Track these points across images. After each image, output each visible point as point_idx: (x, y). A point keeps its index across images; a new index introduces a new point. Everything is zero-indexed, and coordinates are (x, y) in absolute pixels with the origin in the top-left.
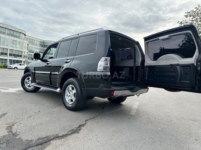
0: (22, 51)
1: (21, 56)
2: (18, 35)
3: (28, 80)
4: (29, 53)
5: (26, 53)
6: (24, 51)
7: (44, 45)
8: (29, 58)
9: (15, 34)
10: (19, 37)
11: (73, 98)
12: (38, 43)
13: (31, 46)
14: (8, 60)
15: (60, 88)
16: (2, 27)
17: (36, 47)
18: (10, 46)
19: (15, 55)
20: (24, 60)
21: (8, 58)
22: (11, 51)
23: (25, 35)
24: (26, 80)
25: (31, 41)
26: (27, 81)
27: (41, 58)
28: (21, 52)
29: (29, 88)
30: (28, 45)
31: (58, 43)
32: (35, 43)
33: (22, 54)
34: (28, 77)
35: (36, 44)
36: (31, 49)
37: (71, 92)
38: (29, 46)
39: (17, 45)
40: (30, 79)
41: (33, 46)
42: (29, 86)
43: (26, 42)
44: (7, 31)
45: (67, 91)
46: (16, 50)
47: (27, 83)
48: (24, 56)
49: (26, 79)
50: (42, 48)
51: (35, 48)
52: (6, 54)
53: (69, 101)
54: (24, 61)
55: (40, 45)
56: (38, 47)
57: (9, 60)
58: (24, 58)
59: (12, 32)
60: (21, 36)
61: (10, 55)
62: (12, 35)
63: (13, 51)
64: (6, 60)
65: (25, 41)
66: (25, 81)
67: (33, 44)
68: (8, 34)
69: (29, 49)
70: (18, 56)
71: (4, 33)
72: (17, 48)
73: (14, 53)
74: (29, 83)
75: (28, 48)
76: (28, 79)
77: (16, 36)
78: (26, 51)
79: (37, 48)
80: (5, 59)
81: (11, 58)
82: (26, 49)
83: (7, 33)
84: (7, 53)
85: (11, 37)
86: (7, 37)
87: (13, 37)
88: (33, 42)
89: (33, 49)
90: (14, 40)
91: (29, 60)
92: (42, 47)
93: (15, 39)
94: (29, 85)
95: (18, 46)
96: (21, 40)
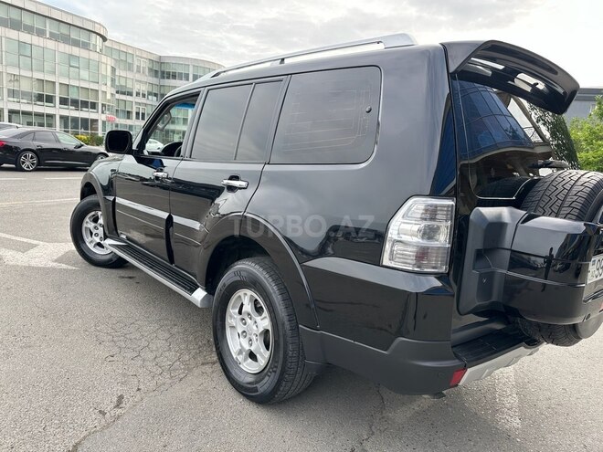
0: (97, 91)
1: (94, 106)
2: (83, 37)
3: (93, 224)
4: (118, 96)
5: (109, 97)
6: (104, 88)
7: (163, 73)
8: (117, 111)
9: (74, 35)
10: (86, 46)
11: (258, 347)
12: (145, 65)
13: (123, 74)
14: (58, 118)
15: (206, 290)
16: (34, 13)
17: (138, 76)
18: (61, 75)
19: (75, 103)
20: (103, 117)
21: (58, 111)
22: (64, 88)
23: (104, 39)
24: (88, 224)
25: (123, 58)
26: (91, 225)
27: (134, 147)
28: (94, 93)
29: (98, 251)
30: (113, 70)
31: (197, 95)
32: (136, 63)
33: (97, 98)
34: (93, 213)
35: (138, 67)
36: (123, 83)
37: (248, 321)
38: (117, 73)
39: (82, 72)
40: (101, 221)
41: (130, 75)
42: (99, 245)
43: (109, 63)
44: (49, 27)
45: (232, 311)
46: (78, 87)
47: (91, 233)
48: (103, 105)
49: (87, 219)
50: (155, 81)
51: (137, 81)
52: (50, 99)
53: (240, 352)
54: (104, 123)
55: (150, 70)
56: (144, 79)
57: (61, 117)
58: (103, 112)
59: (64, 29)
60: (93, 41)
61: (64, 101)
62: (66, 39)
63: (71, 90)
64: (51, 116)
65: (104, 59)
66: (85, 225)
67: (129, 67)
68: (53, 37)
69: (117, 83)
70: (85, 104)
71: (41, 33)
72: (81, 81)
73: (73, 95)
74: (97, 235)
75: (113, 80)
76: (96, 220)
77: (76, 43)
78: (110, 90)
79: (140, 81)
80: (48, 116)
81: (65, 113)
82: (109, 83)
83: (50, 33)
84: (52, 96)
85: (63, 45)
86: (51, 44)
87: (67, 46)
88: (130, 61)
89: (129, 85)
90: (71, 56)
91: (117, 117)
92: (156, 77)
93: (76, 51)
94: (98, 240)
95: (84, 74)
96: (94, 56)
